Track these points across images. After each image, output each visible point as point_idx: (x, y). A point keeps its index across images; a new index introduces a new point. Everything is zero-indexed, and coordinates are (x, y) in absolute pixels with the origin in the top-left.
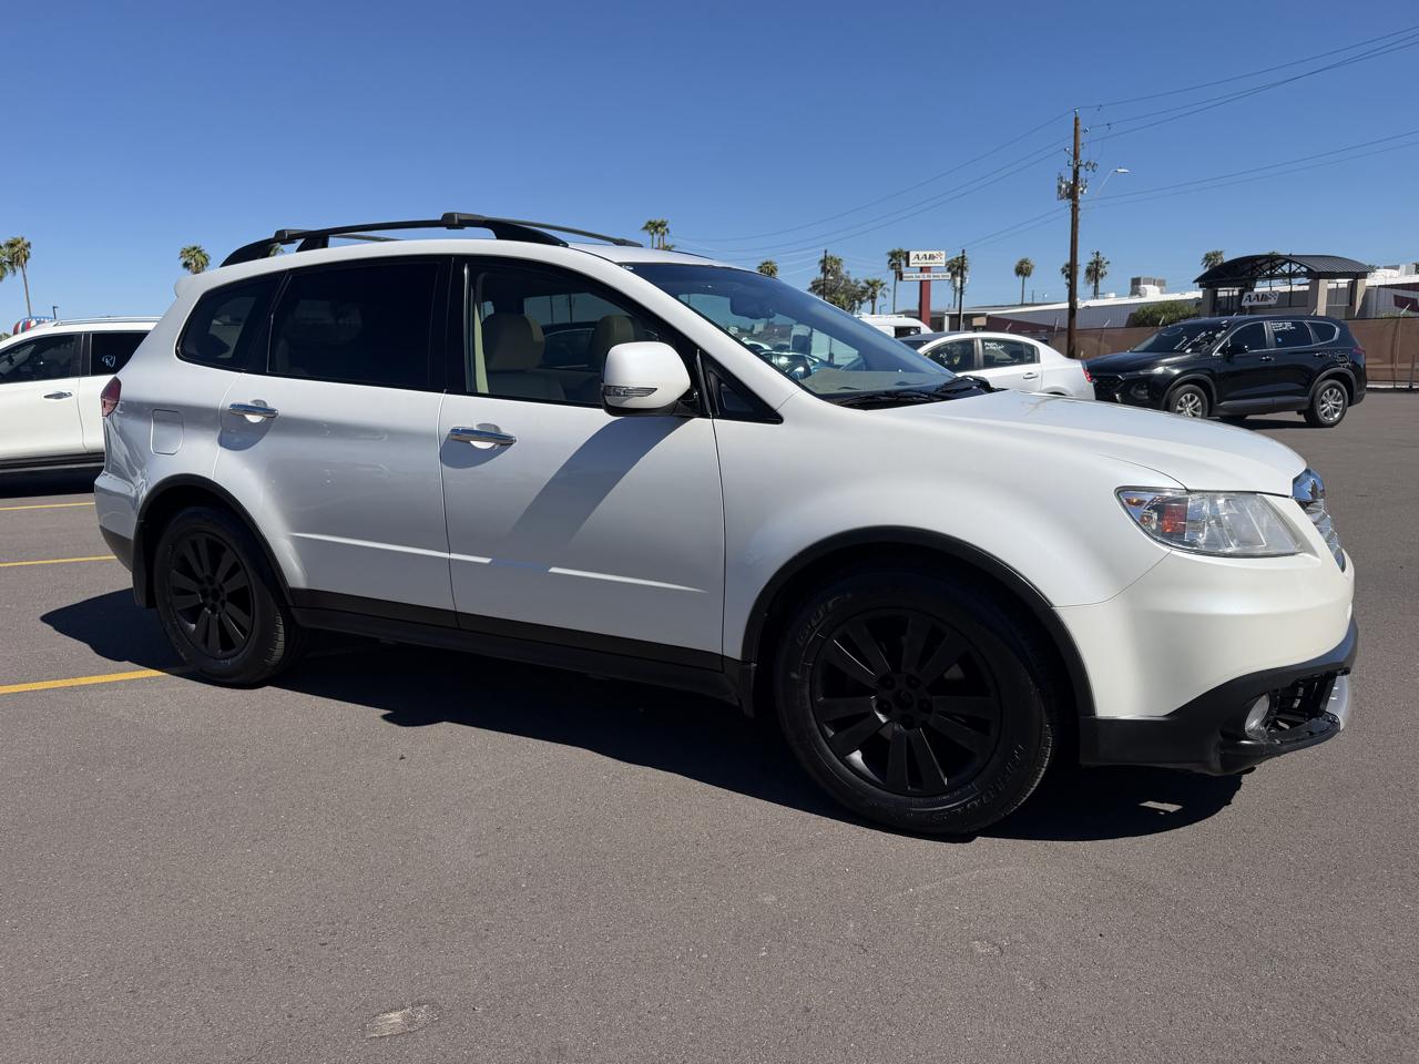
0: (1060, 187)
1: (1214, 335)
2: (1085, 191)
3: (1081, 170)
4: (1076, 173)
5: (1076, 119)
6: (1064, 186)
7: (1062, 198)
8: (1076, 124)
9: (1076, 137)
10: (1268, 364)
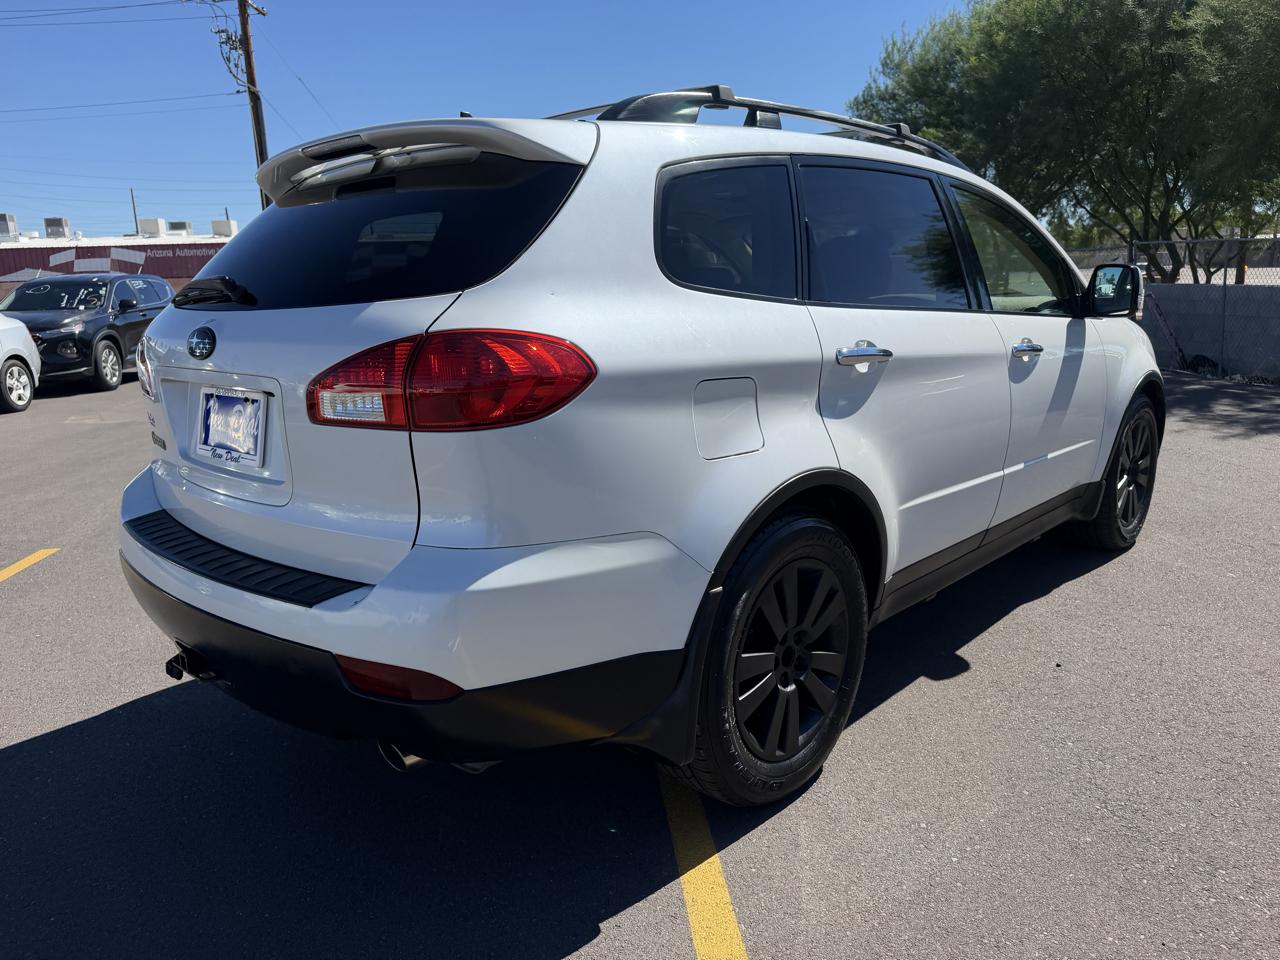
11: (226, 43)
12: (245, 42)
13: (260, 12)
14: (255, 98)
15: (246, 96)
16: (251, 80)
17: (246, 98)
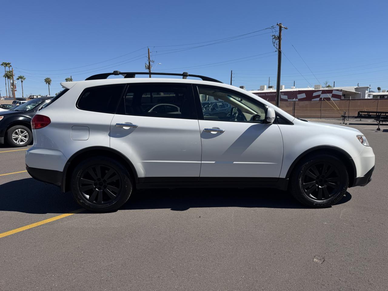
0: (146, 66)
1: (209, 105)
2: (152, 68)
3: (151, 62)
4: (149, 63)
5: (148, 49)
6: (147, 66)
7: (146, 69)
8: (149, 51)
9: (149, 54)
10: (219, 112)
11: (274, 39)
12: (279, 38)
13: (285, 29)
14: (280, 53)
15: (277, 52)
16: (280, 48)
17: (277, 53)
